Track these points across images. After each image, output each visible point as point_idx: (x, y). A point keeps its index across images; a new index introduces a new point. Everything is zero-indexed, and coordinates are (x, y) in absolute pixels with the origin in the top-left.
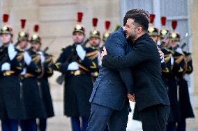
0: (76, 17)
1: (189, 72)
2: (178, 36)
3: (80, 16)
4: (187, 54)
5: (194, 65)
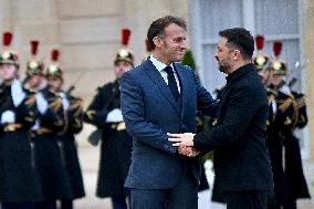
0: (120, 37)
1: (302, 125)
2: (283, 67)
3: (126, 35)
4: (298, 96)
5: (309, 112)
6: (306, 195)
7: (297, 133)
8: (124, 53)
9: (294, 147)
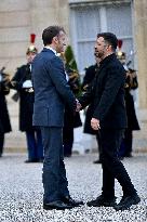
0: (29, 38)
1: (135, 87)
2: (123, 54)
3: (33, 37)
4: (132, 71)
5: (138, 81)
6: (138, 128)
7: (132, 92)
8: (32, 48)
9: (130, 100)
